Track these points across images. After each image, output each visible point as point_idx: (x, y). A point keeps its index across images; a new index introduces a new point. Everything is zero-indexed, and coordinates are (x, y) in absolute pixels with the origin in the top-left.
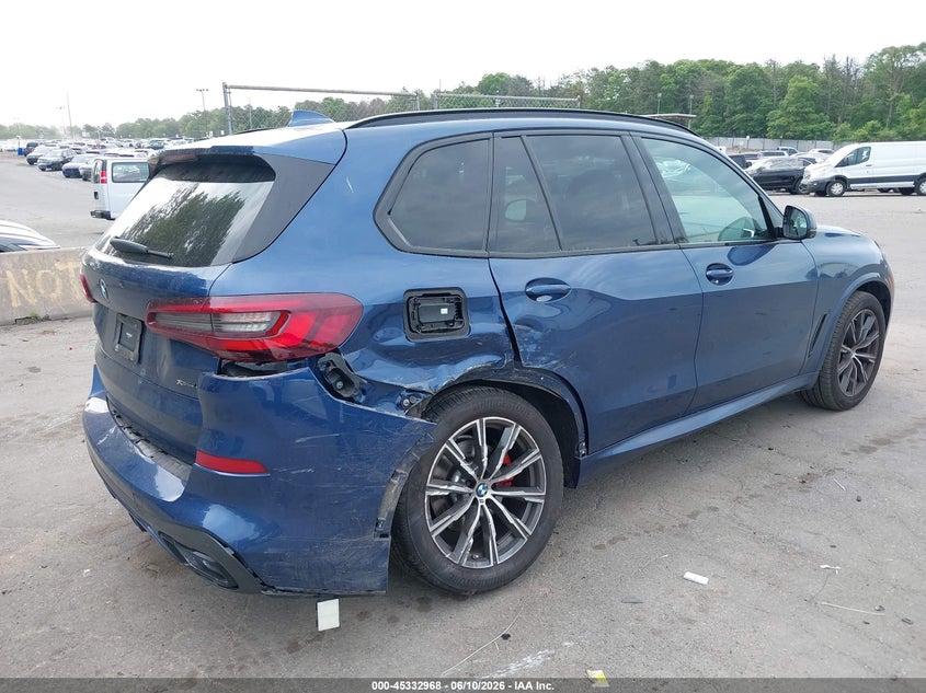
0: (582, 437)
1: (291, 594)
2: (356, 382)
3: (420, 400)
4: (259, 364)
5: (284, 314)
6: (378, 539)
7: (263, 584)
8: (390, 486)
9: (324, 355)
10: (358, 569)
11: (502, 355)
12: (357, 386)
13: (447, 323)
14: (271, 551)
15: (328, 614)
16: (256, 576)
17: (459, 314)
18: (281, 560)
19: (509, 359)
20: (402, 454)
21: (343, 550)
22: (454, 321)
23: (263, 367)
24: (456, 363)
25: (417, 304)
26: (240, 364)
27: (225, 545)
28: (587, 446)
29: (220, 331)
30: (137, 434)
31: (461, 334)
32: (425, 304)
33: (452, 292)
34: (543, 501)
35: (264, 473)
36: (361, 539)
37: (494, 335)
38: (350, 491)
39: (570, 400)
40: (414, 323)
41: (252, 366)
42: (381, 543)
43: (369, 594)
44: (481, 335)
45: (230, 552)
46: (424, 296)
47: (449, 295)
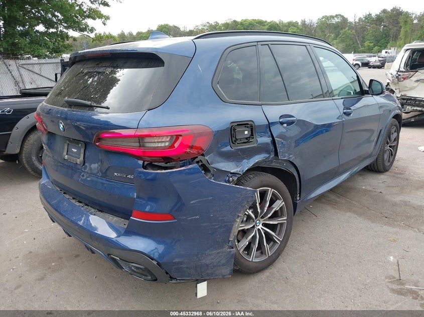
0: (298, 192)
1: (184, 281)
2: (212, 170)
3: (237, 178)
4: (166, 163)
5: (178, 137)
6: (229, 250)
7: (171, 277)
8: (235, 222)
9: (197, 157)
10: (219, 266)
11: (269, 153)
12: (212, 172)
13: (247, 138)
14: (177, 260)
15: (202, 289)
16: (167, 273)
17: (252, 134)
18: (181, 264)
19: (272, 155)
20: (242, 206)
21: (213, 257)
22: (249, 138)
23: (168, 165)
24: (250, 159)
25: (235, 130)
26: (155, 164)
27: (153, 259)
28: (300, 196)
29: (144, 146)
30: (80, 202)
31: (254, 144)
32: (239, 129)
33: (249, 123)
34: (286, 222)
35: (173, 220)
36: (222, 250)
37: (267, 144)
38: (217, 227)
39: (295, 174)
40: (234, 139)
41: (163, 164)
42: (230, 251)
43: (224, 278)
44: (262, 144)
45: (155, 263)
46: (238, 125)
47: (248, 124)
